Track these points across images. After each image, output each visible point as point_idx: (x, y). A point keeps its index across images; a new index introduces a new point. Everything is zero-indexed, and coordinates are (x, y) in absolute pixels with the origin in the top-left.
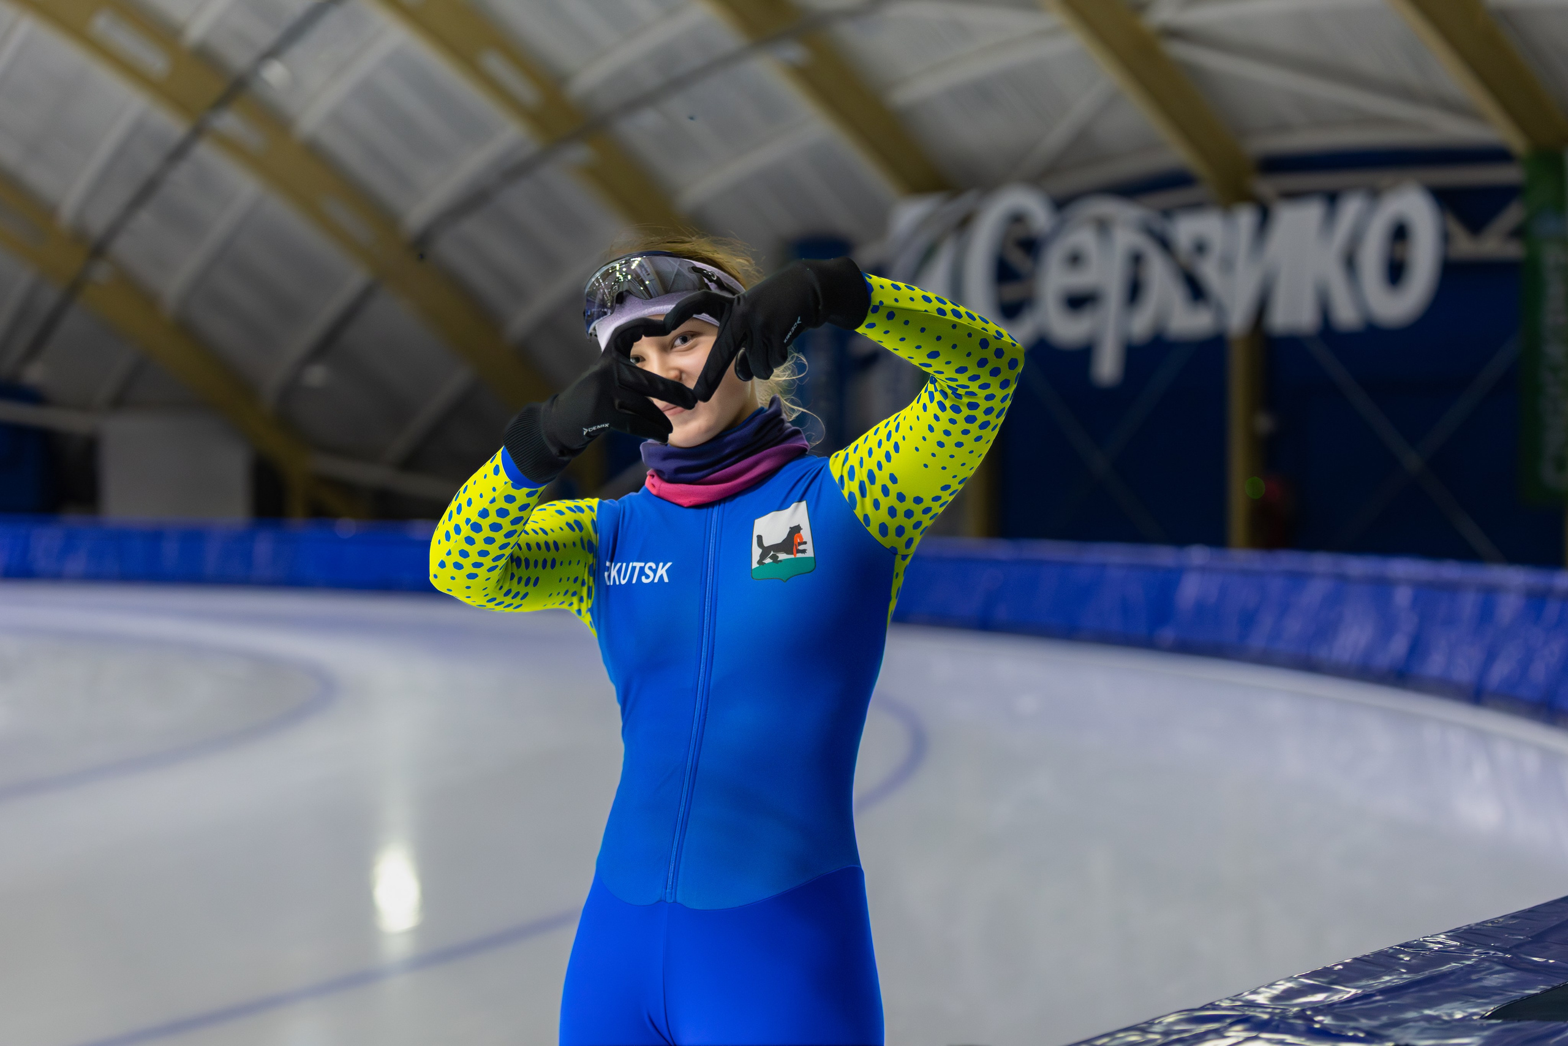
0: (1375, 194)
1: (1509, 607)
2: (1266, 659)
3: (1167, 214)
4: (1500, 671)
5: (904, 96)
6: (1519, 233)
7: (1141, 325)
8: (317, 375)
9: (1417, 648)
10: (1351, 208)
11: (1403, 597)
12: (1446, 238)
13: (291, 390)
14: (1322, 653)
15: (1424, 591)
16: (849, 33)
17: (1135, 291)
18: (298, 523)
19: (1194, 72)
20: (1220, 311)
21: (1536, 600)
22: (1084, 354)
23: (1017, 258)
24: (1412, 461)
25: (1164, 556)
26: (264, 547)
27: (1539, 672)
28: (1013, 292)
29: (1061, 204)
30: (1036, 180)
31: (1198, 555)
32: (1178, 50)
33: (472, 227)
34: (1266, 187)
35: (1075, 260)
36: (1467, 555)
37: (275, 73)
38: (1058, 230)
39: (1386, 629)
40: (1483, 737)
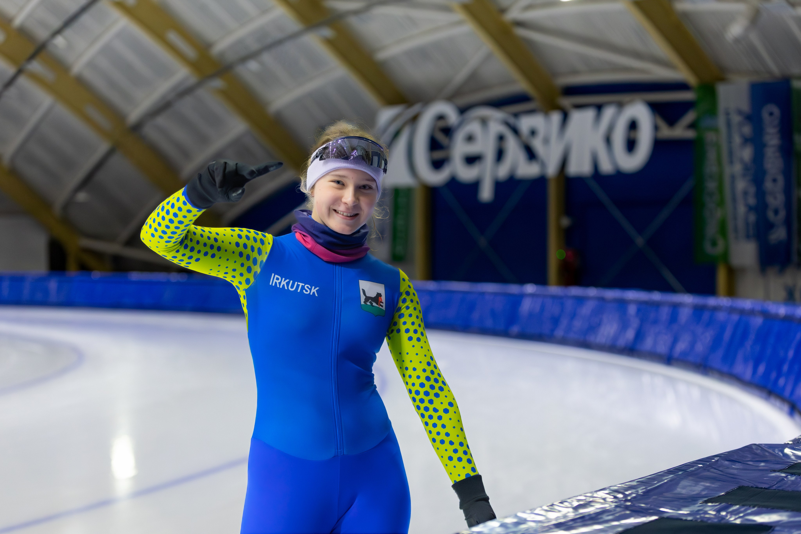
0: (620, 105)
1: (685, 314)
2: (564, 342)
3: (516, 115)
4: (681, 346)
5: (382, 56)
6: (692, 126)
7: (503, 172)
8: (82, 197)
9: (639, 336)
10: (609, 112)
11: (632, 310)
12: (656, 128)
13: (69, 204)
14: (591, 339)
15: (643, 306)
16: (354, 22)
17: (500, 155)
18: (73, 272)
19: (530, 43)
20: (543, 165)
21: (698, 310)
22: (475, 186)
23: (441, 137)
24: (640, 241)
25: (514, 289)
26: (53, 285)
27: (700, 348)
28: (439, 155)
29: (463, 111)
30: (450, 99)
31: (530, 288)
32: (521, 32)
33: (161, 120)
34: (566, 102)
35: (470, 138)
36: (666, 288)
37: (59, 41)
38: (461, 124)
39: (624, 325)
40: (671, 380)
